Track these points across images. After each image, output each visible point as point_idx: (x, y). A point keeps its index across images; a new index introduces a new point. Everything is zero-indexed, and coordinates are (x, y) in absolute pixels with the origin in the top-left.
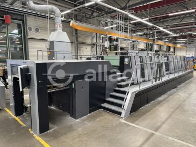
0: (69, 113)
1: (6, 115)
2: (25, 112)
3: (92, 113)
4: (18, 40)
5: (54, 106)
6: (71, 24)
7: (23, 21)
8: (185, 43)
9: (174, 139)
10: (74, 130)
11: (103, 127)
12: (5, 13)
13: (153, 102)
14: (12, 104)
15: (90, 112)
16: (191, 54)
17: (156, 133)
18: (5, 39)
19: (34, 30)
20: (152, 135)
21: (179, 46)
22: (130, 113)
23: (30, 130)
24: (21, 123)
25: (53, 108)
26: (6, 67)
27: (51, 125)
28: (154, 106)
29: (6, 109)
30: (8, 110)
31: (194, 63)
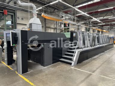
0: (40, 64)
1: (2, 65)
2: (14, 63)
3: (54, 64)
4: (11, 27)
5: (31, 60)
6: (42, 15)
7: (14, 13)
8: (108, 29)
9: (104, 77)
10: (43, 72)
11: (61, 70)
12: (4, 8)
13: (90, 59)
14: (6, 59)
15: (53, 63)
16: (111, 35)
17: (93, 74)
18: (4, 26)
19: (20, 19)
20: (91, 74)
21: (104, 31)
22: (77, 64)
23: (16, 72)
24: (11, 69)
25: (30, 61)
26: (3, 40)
27: (29, 70)
28: (92, 61)
29: (2, 62)
30: (3, 62)
31: (114, 40)
